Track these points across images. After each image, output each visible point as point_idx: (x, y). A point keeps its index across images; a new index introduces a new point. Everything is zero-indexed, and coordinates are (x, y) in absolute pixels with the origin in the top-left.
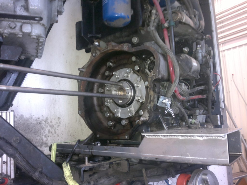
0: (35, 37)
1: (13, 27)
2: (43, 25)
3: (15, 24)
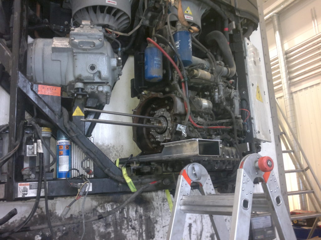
0: (105, 93)
1: (93, 88)
2: (109, 85)
3: (94, 87)
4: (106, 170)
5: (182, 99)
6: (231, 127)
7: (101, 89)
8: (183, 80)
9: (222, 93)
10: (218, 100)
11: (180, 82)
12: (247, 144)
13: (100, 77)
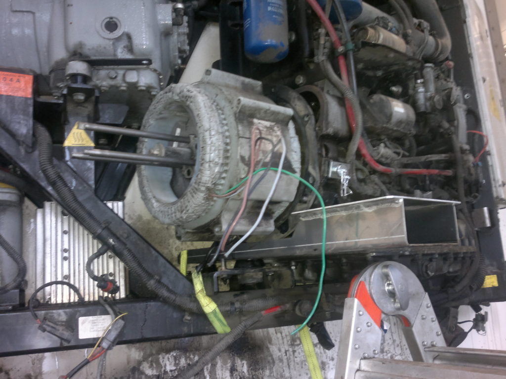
0: (144, 88)
1: (114, 77)
2: (155, 71)
3: (116, 73)
4: (152, 282)
5: (342, 100)
6: (449, 172)
7: (132, 77)
8: (341, 49)
9: (432, 88)
10: (425, 105)
11: (333, 56)
12: (483, 212)
13: (130, 49)
